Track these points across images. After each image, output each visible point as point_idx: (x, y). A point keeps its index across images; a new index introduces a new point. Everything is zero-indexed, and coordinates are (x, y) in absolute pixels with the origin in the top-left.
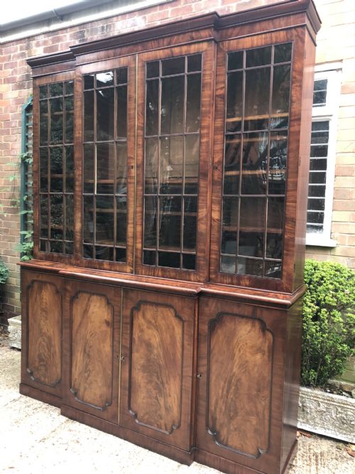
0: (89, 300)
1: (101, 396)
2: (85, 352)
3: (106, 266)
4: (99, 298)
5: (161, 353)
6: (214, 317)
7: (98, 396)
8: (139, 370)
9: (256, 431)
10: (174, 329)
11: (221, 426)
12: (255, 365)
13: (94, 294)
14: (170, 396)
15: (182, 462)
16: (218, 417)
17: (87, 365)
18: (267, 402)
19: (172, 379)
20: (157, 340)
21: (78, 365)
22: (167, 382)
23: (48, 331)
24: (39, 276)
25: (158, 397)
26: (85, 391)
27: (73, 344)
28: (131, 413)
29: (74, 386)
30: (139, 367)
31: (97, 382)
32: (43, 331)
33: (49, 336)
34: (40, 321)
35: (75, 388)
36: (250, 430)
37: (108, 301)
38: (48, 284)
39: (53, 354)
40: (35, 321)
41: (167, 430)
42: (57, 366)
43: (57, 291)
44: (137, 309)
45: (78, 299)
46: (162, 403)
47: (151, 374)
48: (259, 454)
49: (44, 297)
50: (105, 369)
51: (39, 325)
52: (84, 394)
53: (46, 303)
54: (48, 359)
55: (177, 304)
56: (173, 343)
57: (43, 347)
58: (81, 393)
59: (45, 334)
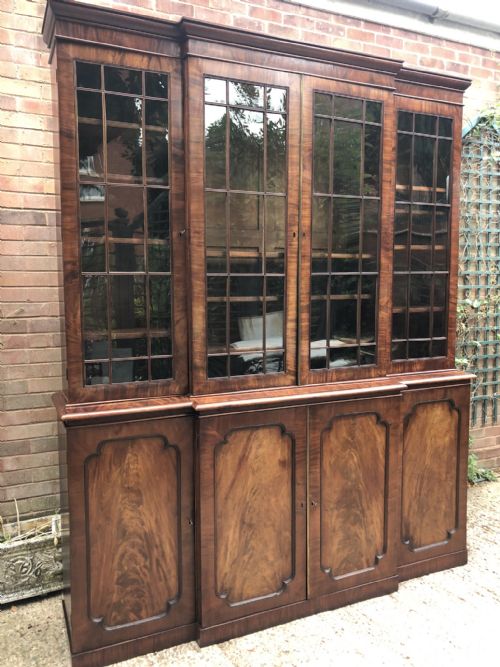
0: (249, 439)
1: (274, 577)
2: (243, 522)
3: (251, 384)
4: (267, 431)
5: (361, 475)
6: (409, 411)
7: (269, 579)
8: (332, 509)
9: (445, 515)
10: (375, 439)
11: (415, 529)
12: (445, 448)
16: (411, 520)
17: (247, 542)
18: (454, 482)
19: (374, 499)
20: (355, 459)
21: (230, 547)
22: (368, 507)
23: (143, 524)
24: (121, 429)
25: (358, 531)
26: (243, 584)
27: (219, 520)
28: (327, 571)
29: (222, 588)
30: (332, 506)
31: (266, 559)
32: (131, 530)
33: (145, 533)
34: (121, 513)
35: (224, 590)
36: (441, 517)
37: (283, 432)
38: (142, 440)
39: (157, 560)
40: (108, 518)
41: (369, 566)
42: (168, 577)
43: (166, 445)
44: (329, 429)
45: (227, 445)
46: (363, 537)
47: (349, 506)
48: (449, 536)
49: (131, 467)
50: (279, 533)
51: (120, 520)
52: (242, 589)
53: (137, 475)
54: (144, 574)
55: (381, 407)
56: (375, 457)
57: (133, 558)
58: (236, 592)
59: (135, 533)
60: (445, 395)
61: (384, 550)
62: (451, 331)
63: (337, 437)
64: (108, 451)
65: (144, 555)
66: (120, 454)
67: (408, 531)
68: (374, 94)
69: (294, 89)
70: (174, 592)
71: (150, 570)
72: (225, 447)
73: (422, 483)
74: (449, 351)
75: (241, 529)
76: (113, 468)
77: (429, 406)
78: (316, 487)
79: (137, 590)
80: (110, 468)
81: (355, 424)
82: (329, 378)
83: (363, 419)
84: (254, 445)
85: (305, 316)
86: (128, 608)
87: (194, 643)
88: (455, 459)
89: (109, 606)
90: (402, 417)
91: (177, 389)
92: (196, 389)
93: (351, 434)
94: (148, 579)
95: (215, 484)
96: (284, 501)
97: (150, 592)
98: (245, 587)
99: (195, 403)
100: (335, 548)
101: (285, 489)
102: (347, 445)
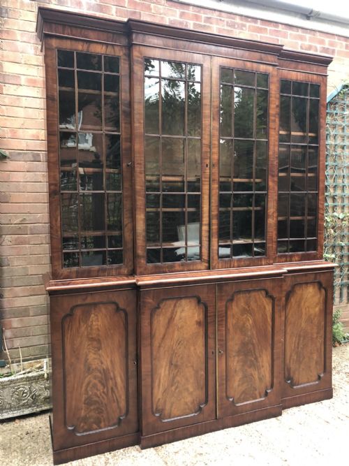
0: (175, 306)
1: (193, 402)
2: (171, 363)
3: (177, 268)
4: (188, 300)
5: (254, 333)
6: (290, 289)
7: (189, 404)
8: (234, 356)
9: (316, 363)
10: (265, 308)
11: (294, 373)
12: (315, 316)
13: (181, 298)
14: (263, 366)
15: (275, 416)
16: (292, 366)
17: (174, 378)
18: (323, 340)
19: (264, 351)
20: (251, 322)
21: (162, 381)
22: (260, 356)
23: (102, 363)
24: (86, 298)
25: (253, 372)
26: (171, 407)
27: (154, 362)
28: (231, 400)
29: (156, 409)
30: (234, 354)
31: (187, 389)
32: (94, 367)
33: (104, 370)
34: (87, 356)
35: (158, 411)
36: (313, 364)
37: (199, 301)
38: (101, 305)
39: (112, 388)
40: (78, 359)
41: (261, 397)
42: (119, 399)
43: (118, 309)
44: (232, 300)
45: (160, 310)
46: (256, 377)
47: (246, 355)
48: (319, 378)
49: (94, 323)
50: (197, 372)
51: (86, 360)
52: (171, 410)
53: (98, 329)
54: (103, 397)
55: (269, 285)
56: (265, 320)
57: (95, 386)
58: (167, 412)
59: (96, 368)
60: (315, 278)
61: (272, 386)
62: (320, 234)
63: (237, 306)
64: (78, 312)
65: (103, 384)
66: (86, 315)
67: (289, 374)
68: (263, 68)
69: (206, 65)
70: (124, 411)
71: (107, 395)
72: (158, 311)
73: (299, 340)
74: (319, 248)
75: (170, 367)
76: (82, 324)
77: (304, 286)
78: (223, 340)
79: (98, 408)
80: (80, 323)
81: (250, 297)
82: (232, 265)
83: (256, 294)
84: (179, 310)
85: (215, 221)
86: (92, 420)
87: (137, 447)
88: (323, 323)
89: (78, 419)
90: (284, 293)
91: (126, 272)
92: (138, 271)
93: (248, 304)
94: (105, 401)
95: (152, 336)
96: (200, 350)
97: (106, 409)
98: (173, 409)
99: (138, 281)
100: (236, 384)
101: (201, 341)
102: (244, 311)
